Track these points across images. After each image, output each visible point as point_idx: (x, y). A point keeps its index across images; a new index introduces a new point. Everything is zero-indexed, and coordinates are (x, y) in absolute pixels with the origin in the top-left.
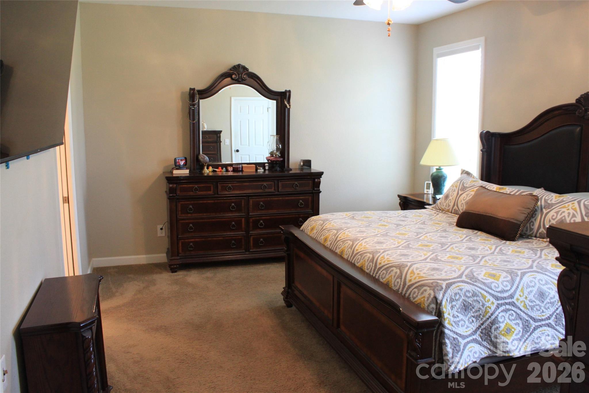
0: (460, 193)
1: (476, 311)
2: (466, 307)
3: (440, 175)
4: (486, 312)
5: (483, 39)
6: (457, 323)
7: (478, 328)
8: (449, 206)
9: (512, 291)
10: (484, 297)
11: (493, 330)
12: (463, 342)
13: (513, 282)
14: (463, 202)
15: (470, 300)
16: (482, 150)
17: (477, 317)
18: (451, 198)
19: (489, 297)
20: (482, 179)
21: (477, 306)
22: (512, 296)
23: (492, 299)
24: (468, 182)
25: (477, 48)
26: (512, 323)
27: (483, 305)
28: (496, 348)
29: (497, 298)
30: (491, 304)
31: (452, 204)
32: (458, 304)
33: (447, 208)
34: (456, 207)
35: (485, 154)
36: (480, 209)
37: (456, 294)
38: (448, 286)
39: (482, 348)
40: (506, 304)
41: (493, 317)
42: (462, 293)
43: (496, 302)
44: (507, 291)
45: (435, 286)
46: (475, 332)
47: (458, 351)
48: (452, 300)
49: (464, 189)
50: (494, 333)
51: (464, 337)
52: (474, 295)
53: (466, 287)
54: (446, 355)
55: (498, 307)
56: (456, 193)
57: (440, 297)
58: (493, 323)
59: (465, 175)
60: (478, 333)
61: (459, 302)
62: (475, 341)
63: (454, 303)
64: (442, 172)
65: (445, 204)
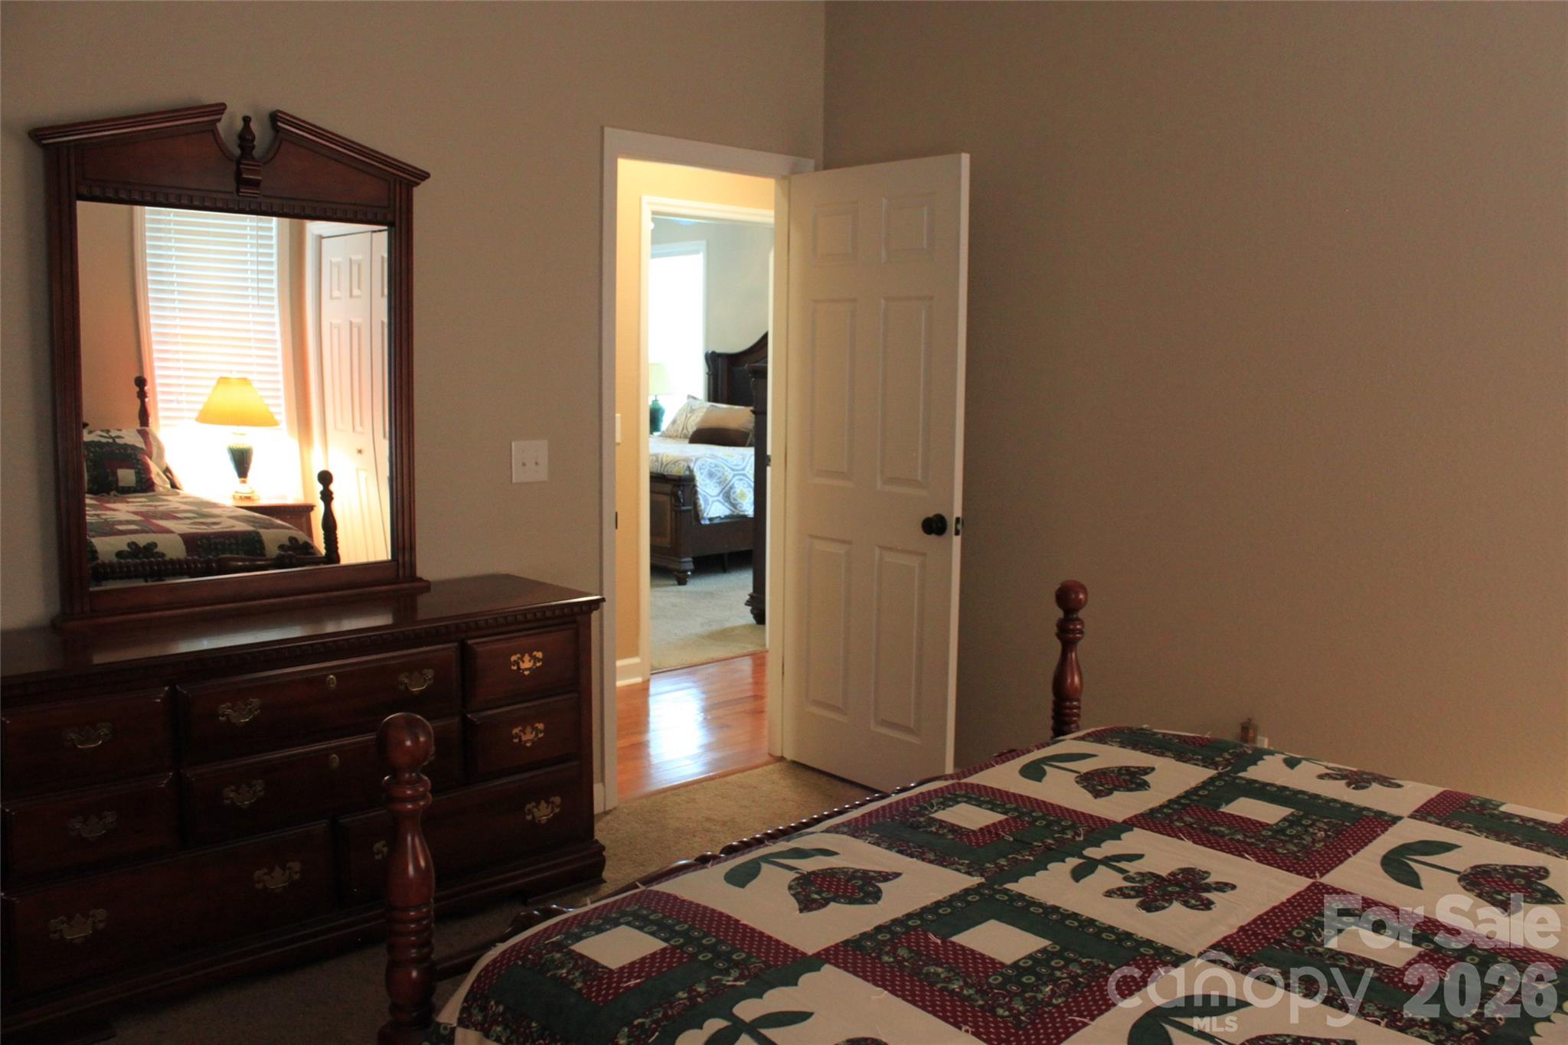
0: (689, 416)
1: (719, 478)
2: (711, 475)
3: (657, 407)
4: (726, 480)
5: (704, 242)
6: (706, 485)
7: (721, 492)
8: (677, 431)
9: (744, 465)
10: (724, 468)
11: (731, 494)
12: (711, 500)
13: (743, 459)
14: (693, 424)
15: (713, 470)
16: (708, 374)
17: (720, 483)
18: (678, 422)
19: (726, 468)
20: (709, 400)
21: (719, 474)
22: (743, 469)
23: (729, 470)
24: (696, 404)
25: (697, 252)
26: (745, 490)
27: (723, 474)
28: (736, 508)
29: (733, 470)
30: (729, 474)
31: (680, 429)
32: (705, 472)
33: (675, 434)
34: (685, 431)
35: (711, 377)
36: (714, 423)
37: (703, 465)
38: (697, 459)
39: (725, 508)
40: (740, 474)
41: (731, 483)
42: (707, 464)
43: (733, 473)
44: (740, 465)
45: (687, 460)
46: (719, 495)
47: (708, 504)
48: (700, 469)
49: (692, 411)
50: (732, 496)
51: (711, 496)
52: (716, 466)
53: (710, 460)
54: (700, 506)
55: (734, 476)
56: (684, 417)
57: (692, 465)
58: (731, 488)
59: (692, 400)
60: (721, 495)
61: (706, 470)
62: (719, 501)
63: (702, 471)
64: (658, 404)
65: (672, 430)
